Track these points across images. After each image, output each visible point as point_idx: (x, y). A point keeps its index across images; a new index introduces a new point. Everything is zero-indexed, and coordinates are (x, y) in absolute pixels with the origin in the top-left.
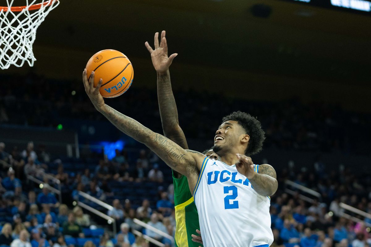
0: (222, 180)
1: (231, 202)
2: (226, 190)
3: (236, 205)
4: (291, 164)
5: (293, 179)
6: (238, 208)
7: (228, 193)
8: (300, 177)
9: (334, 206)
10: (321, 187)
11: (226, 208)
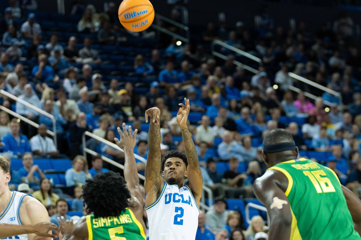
0: (175, 201)
1: (179, 219)
2: (177, 209)
3: (181, 223)
4: (222, 16)
5: (224, 38)
6: (182, 225)
7: (177, 212)
8: (232, 34)
9: (280, 77)
10: (261, 49)
11: (174, 224)
